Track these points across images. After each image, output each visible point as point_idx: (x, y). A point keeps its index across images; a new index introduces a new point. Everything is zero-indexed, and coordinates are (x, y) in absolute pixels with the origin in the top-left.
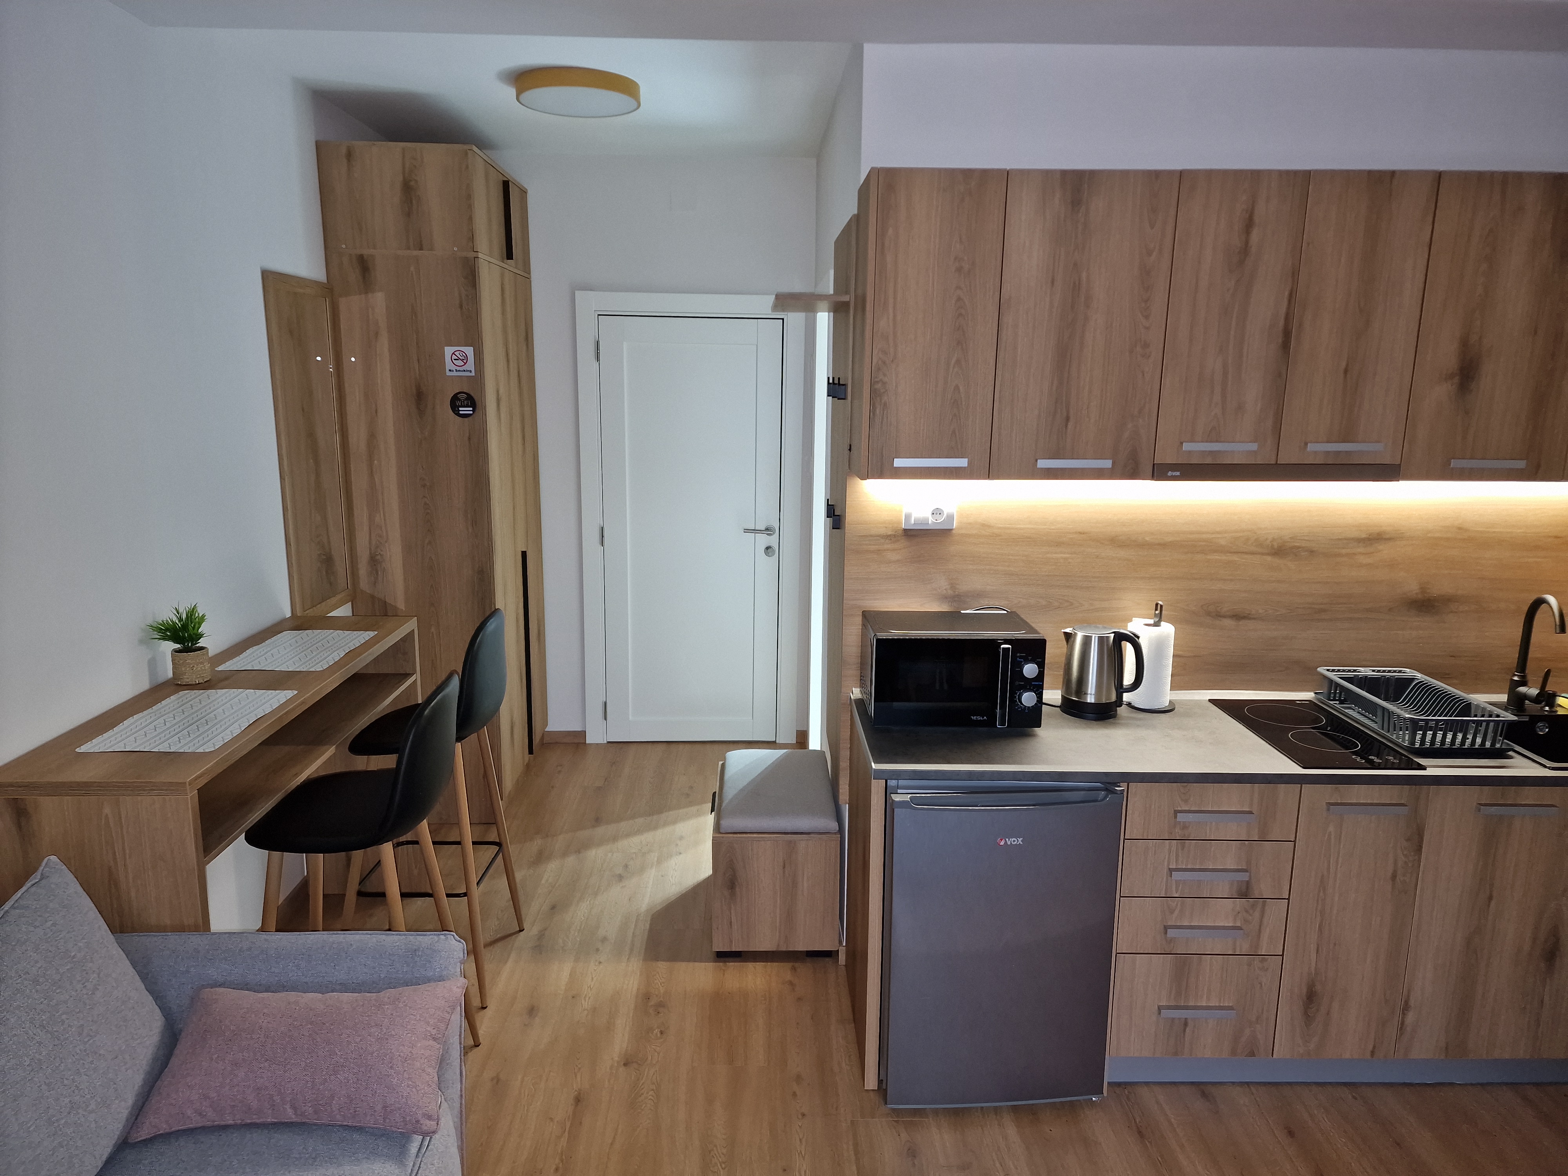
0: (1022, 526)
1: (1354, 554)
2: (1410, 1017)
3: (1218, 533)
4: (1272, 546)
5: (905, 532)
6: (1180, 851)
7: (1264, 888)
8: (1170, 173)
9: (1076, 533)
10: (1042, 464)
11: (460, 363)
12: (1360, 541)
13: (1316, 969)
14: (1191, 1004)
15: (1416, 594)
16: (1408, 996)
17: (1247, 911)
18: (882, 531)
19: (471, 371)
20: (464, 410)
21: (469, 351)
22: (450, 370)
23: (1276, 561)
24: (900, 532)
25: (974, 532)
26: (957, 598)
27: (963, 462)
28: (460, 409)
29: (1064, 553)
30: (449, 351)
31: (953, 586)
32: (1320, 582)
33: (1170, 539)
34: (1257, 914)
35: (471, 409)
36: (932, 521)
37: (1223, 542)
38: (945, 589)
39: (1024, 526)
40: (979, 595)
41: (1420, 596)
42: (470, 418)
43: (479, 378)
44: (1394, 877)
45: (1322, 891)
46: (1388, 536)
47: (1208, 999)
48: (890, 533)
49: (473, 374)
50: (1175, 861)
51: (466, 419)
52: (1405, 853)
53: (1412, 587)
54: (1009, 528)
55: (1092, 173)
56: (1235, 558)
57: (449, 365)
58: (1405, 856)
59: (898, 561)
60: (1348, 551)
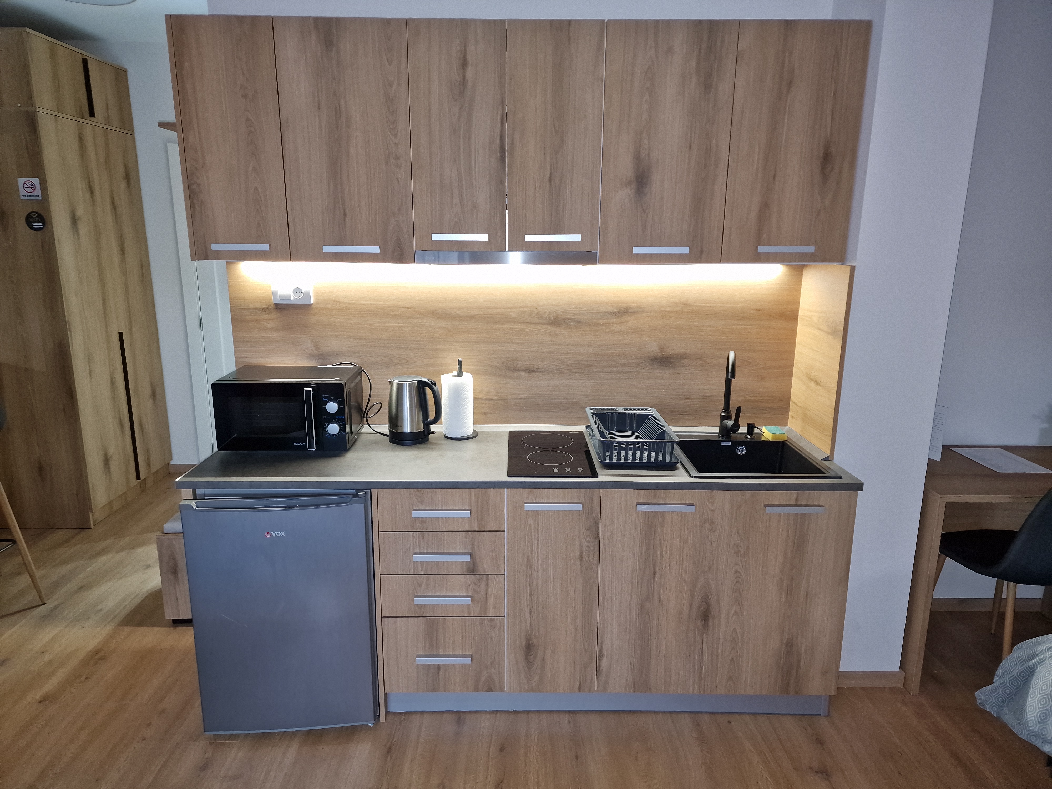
0: (364, 302)
1: (609, 324)
2: (605, 662)
3: (509, 308)
4: (549, 318)
5: (276, 306)
6: (421, 540)
7: (485, 566)
8: (399, 20)
9: (405, 308)
10: (327, 249)
11: (30, 190)
12: (612, 313)
13: (531, 626)
14: (441, 653)
15: (657, 353)
16: (602, 647)
17: (475, 584)
18: (258, 305)
19: (38, 196)
20: (37, 225)
21: (36, 181)
22: (23, 196)
23: (554, 329)
24: (273, 306)
25: (329, 306)
26: (322, 357)
27: (266, 247)
28: (33, 224)
29: (398, 323)
30: (21, 181)
31: (317, 347)
32: (587, 345)
33: (475, 313)
34: (483, 586)
35: (41, 224)
36: (293, 297)
37: (514, 315)
38: (312, 350)
39: (366, 302)
40: (338, 354)
41: (660, 355)
42: (42, 231)
43: (45, 201)
44: (581, 557)
45: (529, 568)
46: (632, 310)
47: (454, 649)
48: (264, 307)
49: (40, 198)
50: (418, 547)
51: (39, 233)
52: (587, 539)
53: (653, 348)
54: (354, 304)
55: (338, 20)
56: (523, 327)
57: (22, 192)
58: (588, 542)
59: (273, 328)
60: (605, 321)
